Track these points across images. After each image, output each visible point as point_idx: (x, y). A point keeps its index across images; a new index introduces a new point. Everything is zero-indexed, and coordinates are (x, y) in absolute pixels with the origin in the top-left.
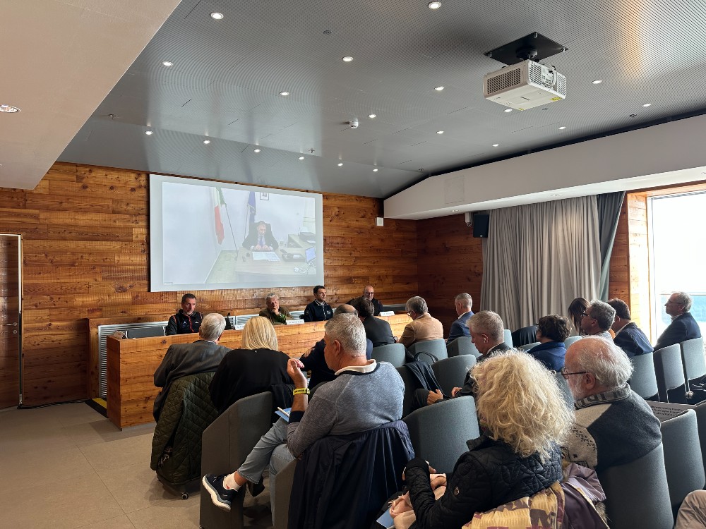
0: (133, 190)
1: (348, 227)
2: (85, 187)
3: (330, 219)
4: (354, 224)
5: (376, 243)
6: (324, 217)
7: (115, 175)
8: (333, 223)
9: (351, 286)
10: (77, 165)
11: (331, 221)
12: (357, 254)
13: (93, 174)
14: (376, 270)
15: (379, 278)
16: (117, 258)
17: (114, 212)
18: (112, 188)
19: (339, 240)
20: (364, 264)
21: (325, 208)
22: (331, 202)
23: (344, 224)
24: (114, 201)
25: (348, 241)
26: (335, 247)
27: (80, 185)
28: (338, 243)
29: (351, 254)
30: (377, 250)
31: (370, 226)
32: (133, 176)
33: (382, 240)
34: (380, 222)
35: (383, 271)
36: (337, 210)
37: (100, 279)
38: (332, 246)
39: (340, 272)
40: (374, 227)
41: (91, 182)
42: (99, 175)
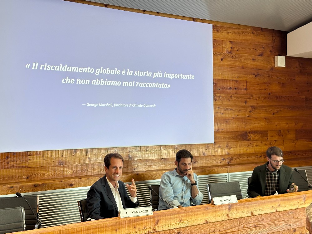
1: (243, 68)
3: (221, 57)
4: (250, 63)
5: (275, 88)
6: (214, 55)
8: (225, 62)
9: (246, 143)
11: (222, 60)
12: (254, 103)
14: (276, 123)
15: (280, 133)
19: (232, 84)
20: (262, 115)
21: (216, 42)
22: (222, 35)
23: (238, 64)
25: (243, 86)
26: (228, 93)
28: (230, 88)
29: (246, 102)
30: (277, 97)
31: (269, 67)
33: (283, 85)
34: (281, 62)
35: (283, 125)
36: (229, 45)
38: (223, 92)
39: (233, 126)
40: (274, 69)
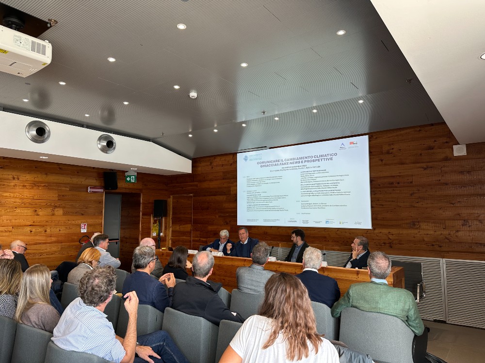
0: (231, 165)
2: (212, 168)
7: (223, 158)
10: (210, 157)
13: (215, 160)
16: (224, 205)
17: (223, 179)
18: (223, 165)
24: (223, 172)
25: (408, 179)
27: (211, 167)
28: (392, 183)
32: (231, 156)
37: (217, 217)
41: (215, 164)
42: (218, 159)
